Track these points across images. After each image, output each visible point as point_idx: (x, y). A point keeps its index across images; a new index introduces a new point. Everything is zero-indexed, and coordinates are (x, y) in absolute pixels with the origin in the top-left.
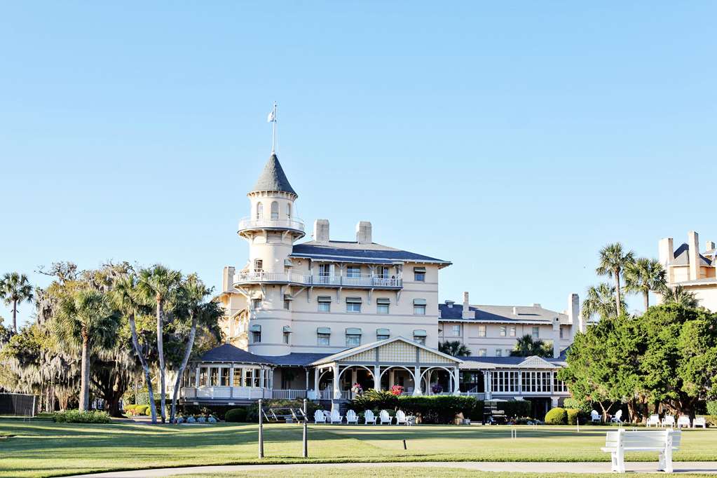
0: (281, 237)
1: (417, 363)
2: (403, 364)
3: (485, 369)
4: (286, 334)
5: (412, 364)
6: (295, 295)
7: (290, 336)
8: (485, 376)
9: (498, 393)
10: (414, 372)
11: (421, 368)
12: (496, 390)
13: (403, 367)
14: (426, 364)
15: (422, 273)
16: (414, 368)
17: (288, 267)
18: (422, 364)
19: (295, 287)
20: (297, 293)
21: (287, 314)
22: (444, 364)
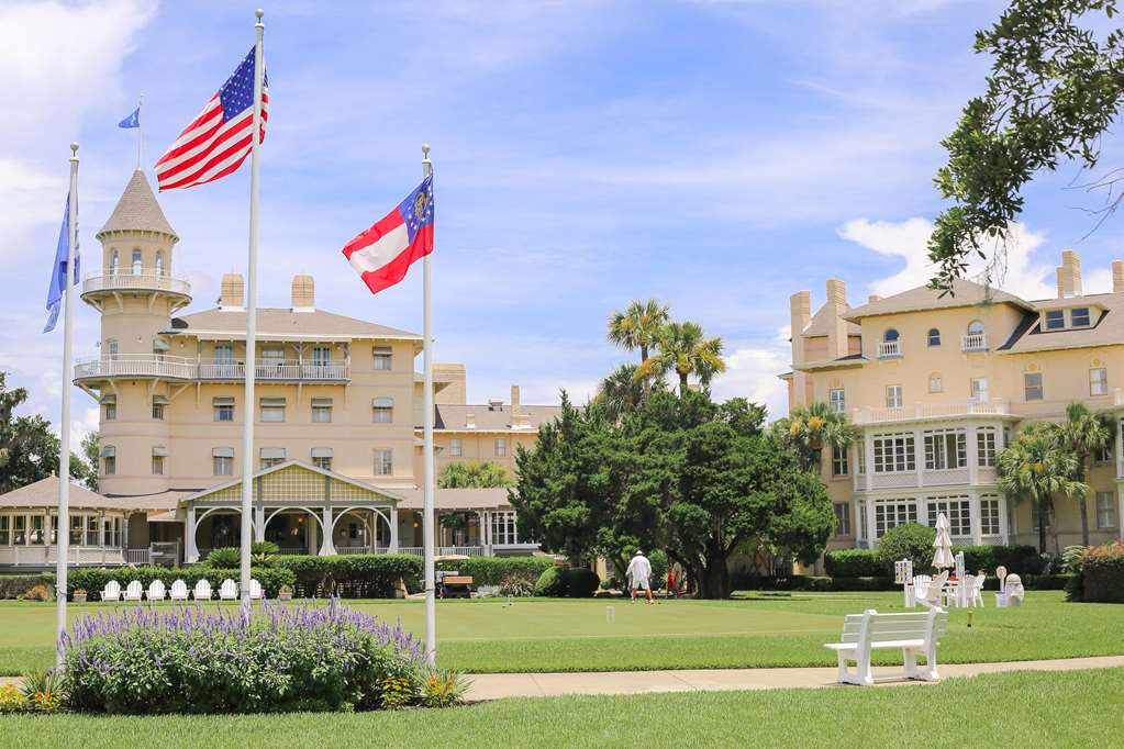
0: (148, 303)
1: (327, 502)
2: (304, 503)
3: (481, 509)
4: (158, 459)
5: (319, 503)
6: (173, 397)
7: (166, 462)
8: (482, 519)
9: (506, 546)
10: (321, 516)
11: (334, 509)
12: (502, 541)
13: (304, 508)
14: (344, 503)
15: (388, 356)
16: (321, 509)
17: (161, 351)
18: (334, 503)
19: (172, 384)
20: (176, 394)
21: (158, 427)
22: (372, 503)
